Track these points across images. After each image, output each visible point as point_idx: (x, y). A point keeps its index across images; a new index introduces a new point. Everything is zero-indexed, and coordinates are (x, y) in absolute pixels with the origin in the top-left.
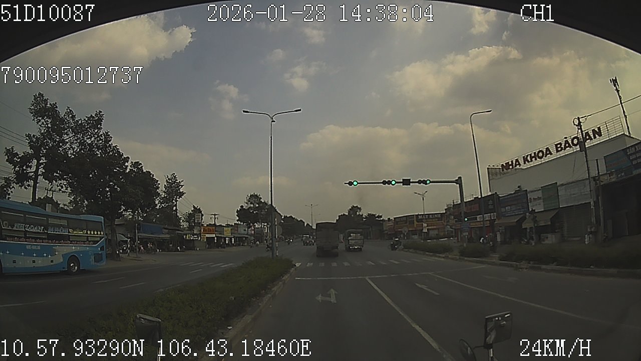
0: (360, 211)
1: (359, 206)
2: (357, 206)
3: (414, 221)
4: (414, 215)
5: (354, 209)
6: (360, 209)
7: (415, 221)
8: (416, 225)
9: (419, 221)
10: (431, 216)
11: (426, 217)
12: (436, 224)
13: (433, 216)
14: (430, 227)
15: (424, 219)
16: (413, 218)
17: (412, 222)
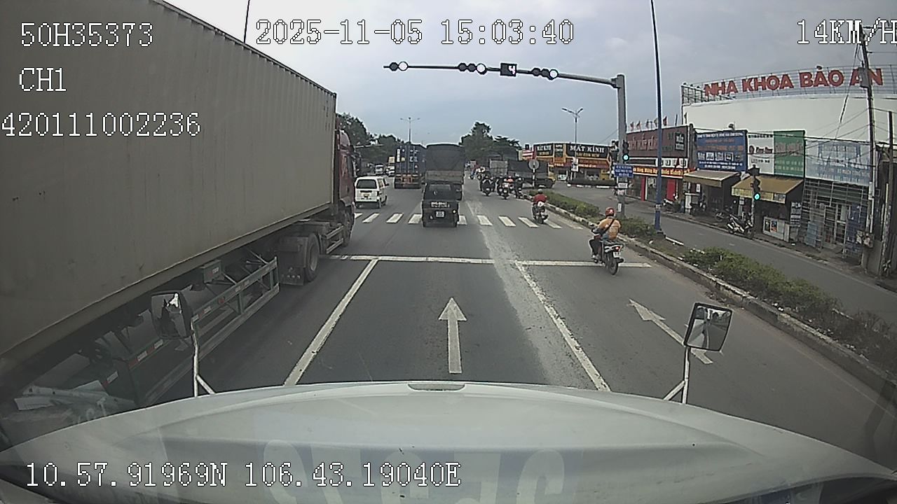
0: (488, 132)
1: (486, 124)
2: (484, 124)
3: (562, 152)
4: (562, 144)
5: (481, 128)
6: (488, 129)
7: (564, 154)
8: (566, 159)
9: (571, 153)
10: (589, 149)
11: (581, 149)
12: (596, 162)
13: (592, 149)
14: (587, 166)
15: (578, 152)
16: (562, 148)
17: (559, 155)
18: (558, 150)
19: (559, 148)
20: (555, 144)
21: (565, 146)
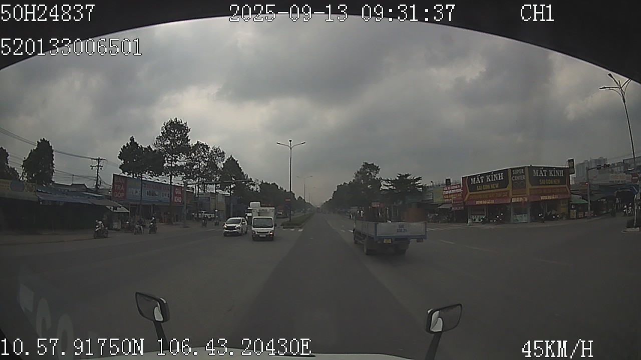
0: (377, 172)
1: (375, 164)
4: (523, 168)
5: (367, 170)
6: (377, 169)
8: (530, 189)
9: (535, 181)
10: (550, 173)
11: (544, 173)
12: (558, 191)
13: (553, 173)
14: (550, 198)
15: (541, 177)
16: (524, 174)
17: (519, 186)
18: (517, 178)
19: (518, 174)
20: (512, 169)
21: (527, 170)
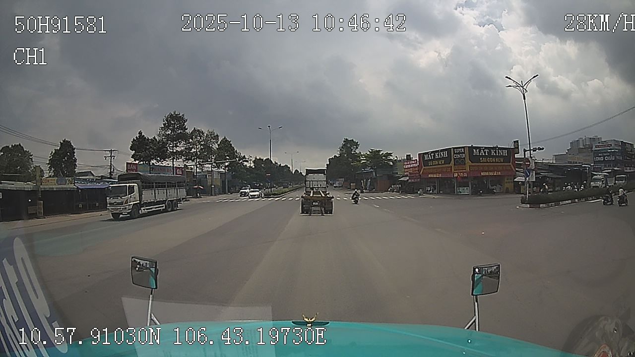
0: (357, 148)
1: (354, 140)
2: (353, 140)
3: (464, 158)
4: (464, 147)
5: (349, 145)
6: (357, 144)
7: (467, 160)
10: (493, 153)
11: (485, 153)
12: (501, 168)
13: (495, 152)
14: (491, 174)
15: (482, 156)
16: (464, 153)
17: (460, 162)
18: (458, 157)
19: (459, 153)
20: (454, 148)
21: (467, 151)
